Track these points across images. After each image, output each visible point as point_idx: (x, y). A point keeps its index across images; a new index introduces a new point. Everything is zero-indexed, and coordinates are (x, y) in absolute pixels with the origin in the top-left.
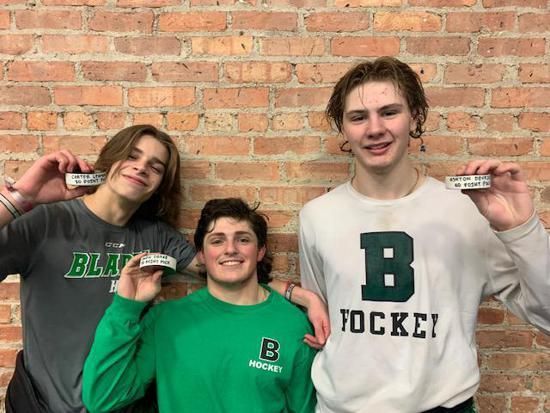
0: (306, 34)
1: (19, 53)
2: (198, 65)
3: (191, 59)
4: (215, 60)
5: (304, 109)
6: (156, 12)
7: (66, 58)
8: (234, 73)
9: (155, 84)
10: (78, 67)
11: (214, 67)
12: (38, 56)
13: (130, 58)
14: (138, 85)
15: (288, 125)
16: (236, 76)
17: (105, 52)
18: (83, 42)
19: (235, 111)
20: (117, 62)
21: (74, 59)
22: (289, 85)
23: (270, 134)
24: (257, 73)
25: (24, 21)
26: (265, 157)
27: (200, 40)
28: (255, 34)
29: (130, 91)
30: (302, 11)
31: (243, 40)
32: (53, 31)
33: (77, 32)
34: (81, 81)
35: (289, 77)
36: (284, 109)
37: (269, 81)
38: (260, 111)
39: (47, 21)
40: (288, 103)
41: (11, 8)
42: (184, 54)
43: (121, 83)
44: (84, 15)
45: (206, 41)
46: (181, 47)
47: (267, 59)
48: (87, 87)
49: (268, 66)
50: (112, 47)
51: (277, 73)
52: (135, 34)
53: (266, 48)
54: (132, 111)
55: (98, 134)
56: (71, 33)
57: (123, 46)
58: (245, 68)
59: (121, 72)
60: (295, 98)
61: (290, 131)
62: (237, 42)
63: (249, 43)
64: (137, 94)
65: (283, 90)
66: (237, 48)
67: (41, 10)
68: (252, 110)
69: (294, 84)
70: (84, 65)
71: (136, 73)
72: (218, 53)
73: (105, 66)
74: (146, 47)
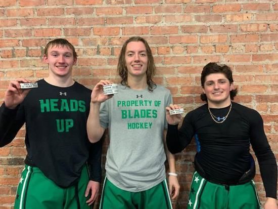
0: (273, 12)
1: (156, 23)
2: (229, 25)
3: (226, 23)
4: (236, 23)
5: (273, 42)
6: (212, 5)
7: (175, 24)
8: (244, 28)
9: (211, 34)
10: (179, 28)
11: (236, 26)
12: (163, 24)
13: (201, 24)
14: (204, 34)
15: (267, 49)
16: (245, 30)
17: (191, 21)
18: (182, 18)
19: (244, 44)
20: (195, 25)
21: (178, 24)
22: (266, 33)
23: (259, 53)
24: (254, 28)
25: (158, 10)
26: (257, 62)
27: (230, 16)
28: (253, 12)
29: (201, 37)
30: (271, 2)
31: (247, 15)
32: (170, 14)
33: (179, 14)
34: (181, 33)
35: (267, 29)
36: (265, 42)
37: (258, 31)
38: (254, 43)
39: (167, 10)
40: (266, 40)
41: (153, 5)
42: (223, 21)
43: (198, 34)
44: (182, 7)
45: (232, 16)
46: (221, 19)
47: (258, 22)
48: (183, 36)
49: (258, 25)
50: (194, 19)
51: (261, 28)
52: (203, 14)
53: (257, 18)
54: (201, 45)
55: (187, 55)
56: (177, 14)
57: (198, 19)
58: (248, 26)
59: (197, 29)
60: (269, 38)
61: (267, 51)
62: (245, 16)
63: (250, 16)
64: (204, 38)
65: (264, 35)
66: (245, 18)
67: (165, 5)
68: (251, 43)
69: (269, 32)
70: (182, 27)
71: (203, 30)
72: (237, 21)
73: (191, 27)
74: (208, 19)
